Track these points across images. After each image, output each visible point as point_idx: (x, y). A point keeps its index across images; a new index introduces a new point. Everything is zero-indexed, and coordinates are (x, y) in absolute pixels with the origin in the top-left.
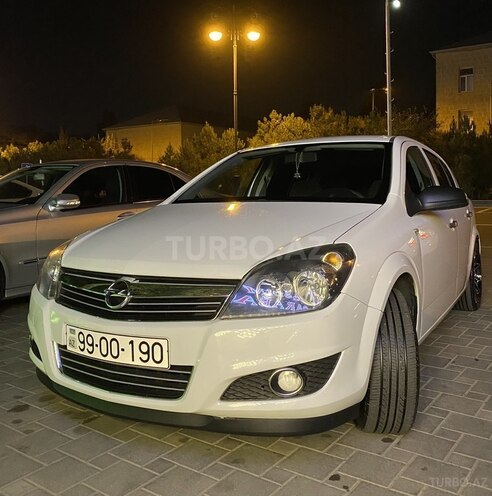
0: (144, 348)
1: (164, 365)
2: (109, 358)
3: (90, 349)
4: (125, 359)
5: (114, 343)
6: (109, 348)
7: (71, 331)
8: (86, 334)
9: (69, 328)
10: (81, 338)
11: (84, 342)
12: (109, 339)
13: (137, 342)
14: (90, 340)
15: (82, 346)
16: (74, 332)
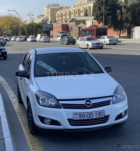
0: (99, 113)
1: (103, 116)
2: (90, 118)
3: (83, 117)
4: (94, 117)
5: (91, 114)
6: (90, 116)
7: (75, 115)
8: (82, 114)
9: (74, 114)
10: (80, 115)
11: (81, 116)
12: (90, 114)
13: (97, 113)
14: (83, 115)
15: (80, 117)
16: (77, 114)
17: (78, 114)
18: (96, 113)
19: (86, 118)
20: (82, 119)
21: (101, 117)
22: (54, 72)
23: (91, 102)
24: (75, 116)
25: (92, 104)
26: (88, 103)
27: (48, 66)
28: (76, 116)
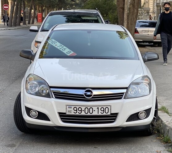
0: (102, 109)
1: (109, 114)
2: (89, 114)
3: (80, 112)
4: (95, 113)
5: (91, 109)
6: (89, 111)
7: (69, 107)
8: (78, 107)
9: (67, 106)
10: (75, 109)
11: (77, 110)
12: (89, 108)
13: (100, 108)
14: (80, 109)
15: (75, 112)
16: (71, 108)
17: (73, 107)
18: (98, 108)
19: (83, 113)
20: (77, 114)
21: (105, 114)
22: (70, 54)
23: (92, 93)
24: (68, 109)
25: (94, 95)
26: (89, 93)
27: (63, 46)
28: (70, 109)
